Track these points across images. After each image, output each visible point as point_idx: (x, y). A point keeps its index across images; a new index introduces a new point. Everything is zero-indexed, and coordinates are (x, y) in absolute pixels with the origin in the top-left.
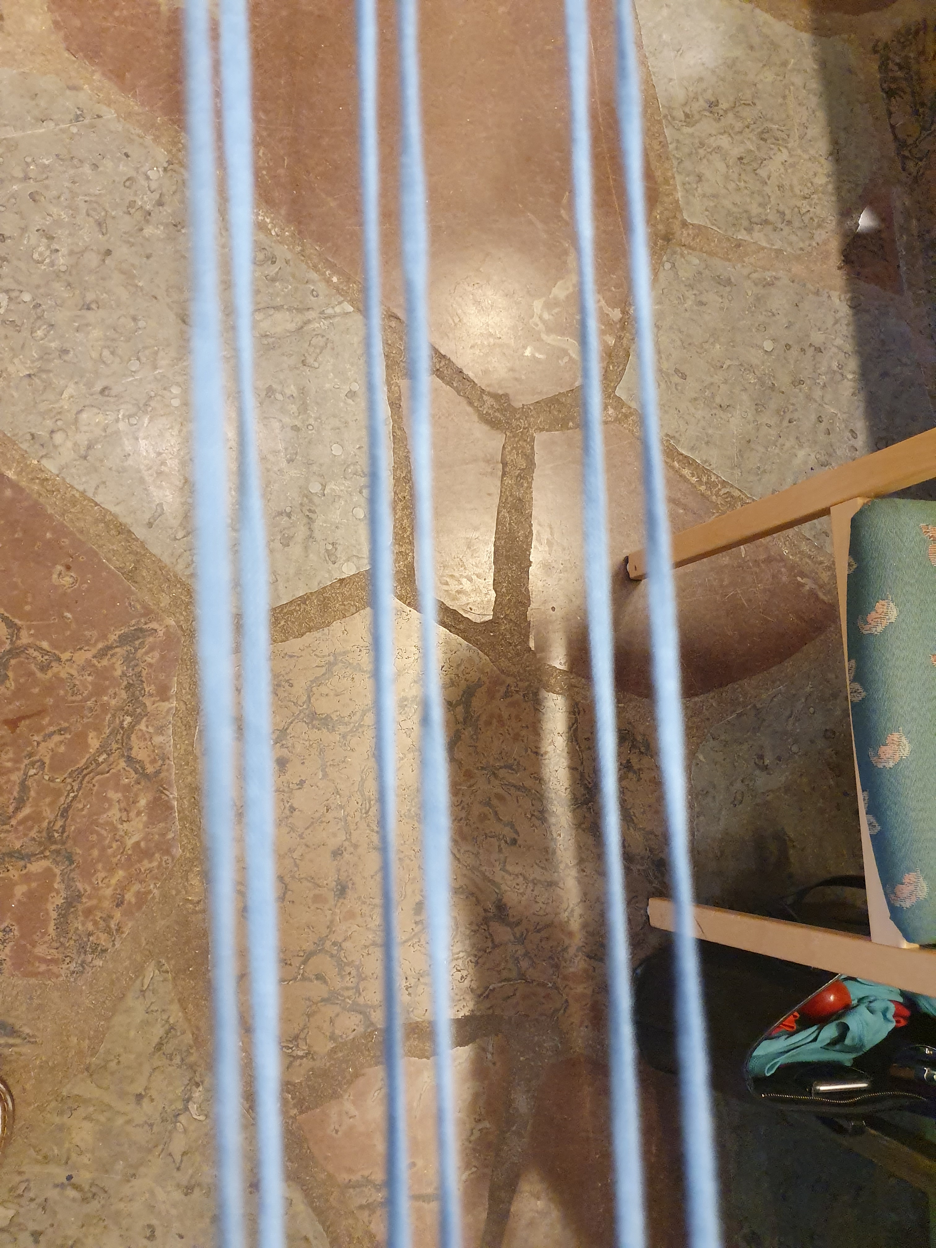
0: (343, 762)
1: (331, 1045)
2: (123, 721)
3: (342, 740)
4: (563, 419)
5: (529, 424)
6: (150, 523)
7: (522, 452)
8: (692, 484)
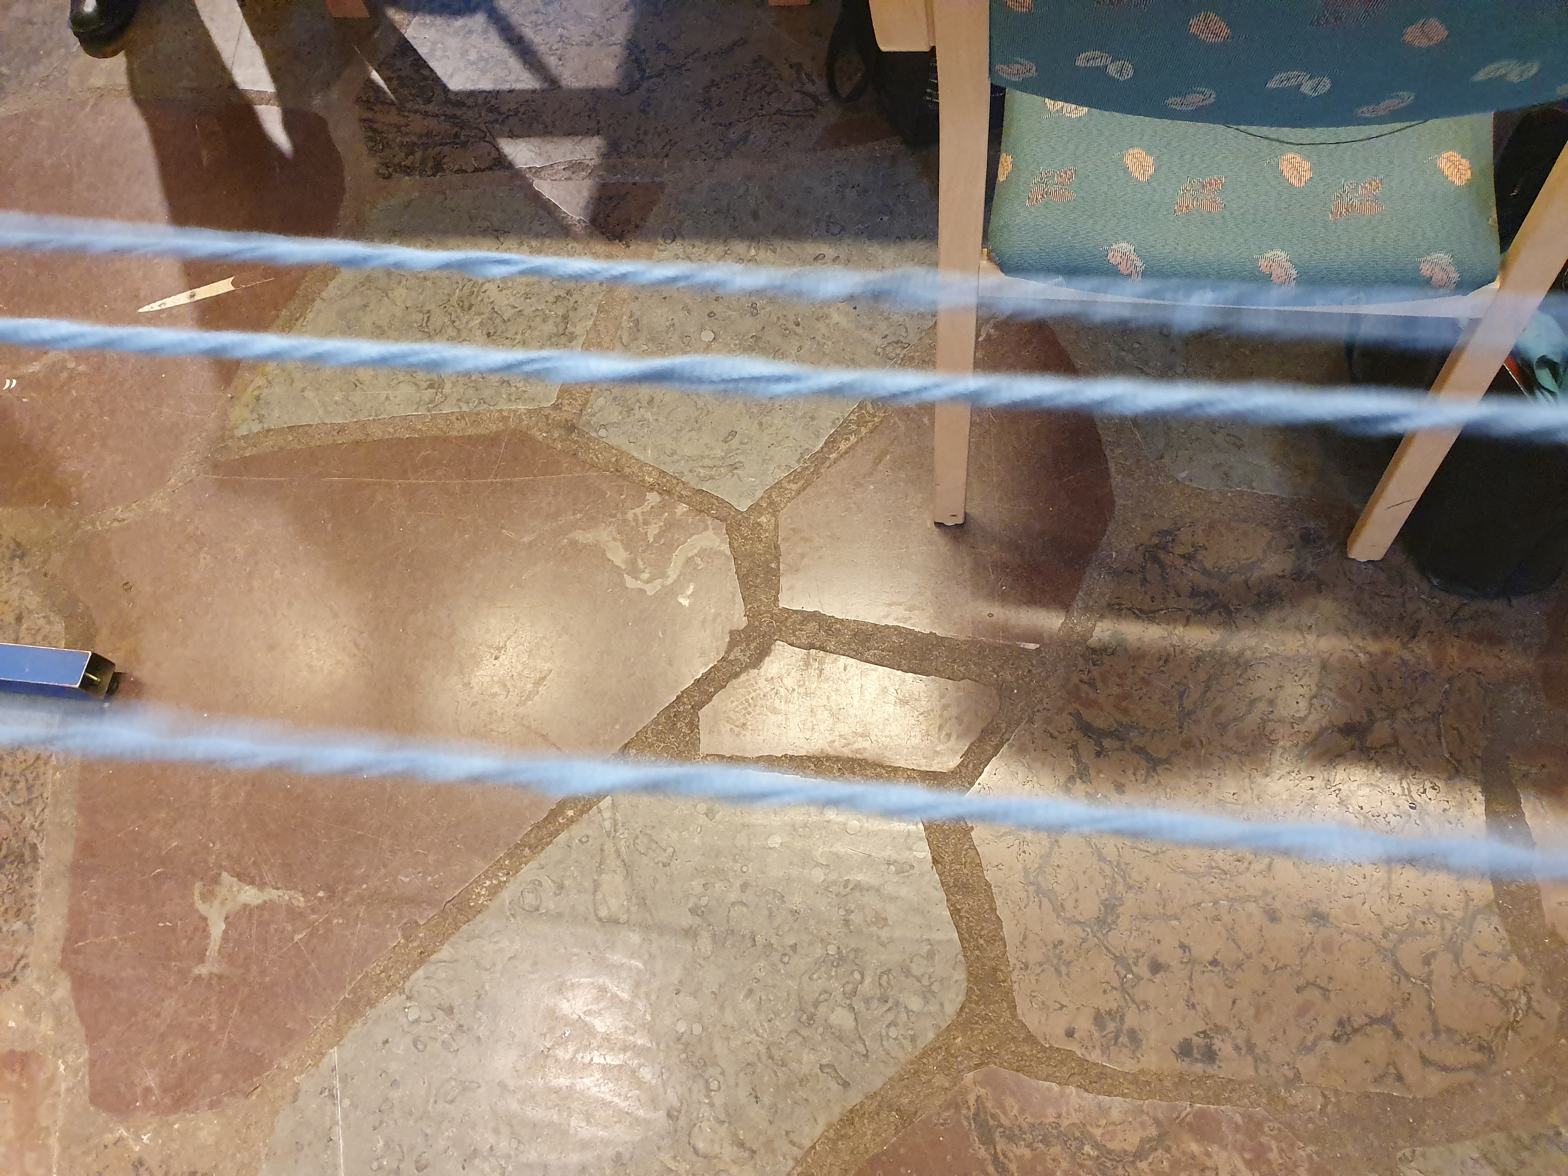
0: (1161, 892)
1: (1514, 959)
2: (1089, 1155)
3: (1134, 891)
4: (766, 573)
5: (768, 612)
6: (843, 1085)
7: (799, 624)
8: (857, 442)
